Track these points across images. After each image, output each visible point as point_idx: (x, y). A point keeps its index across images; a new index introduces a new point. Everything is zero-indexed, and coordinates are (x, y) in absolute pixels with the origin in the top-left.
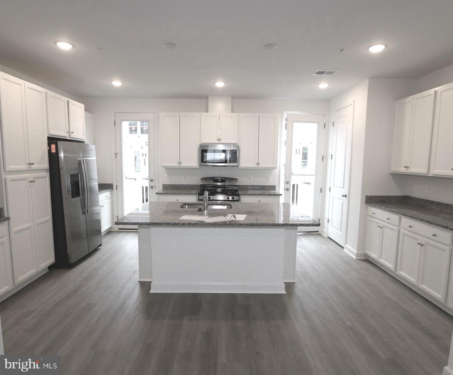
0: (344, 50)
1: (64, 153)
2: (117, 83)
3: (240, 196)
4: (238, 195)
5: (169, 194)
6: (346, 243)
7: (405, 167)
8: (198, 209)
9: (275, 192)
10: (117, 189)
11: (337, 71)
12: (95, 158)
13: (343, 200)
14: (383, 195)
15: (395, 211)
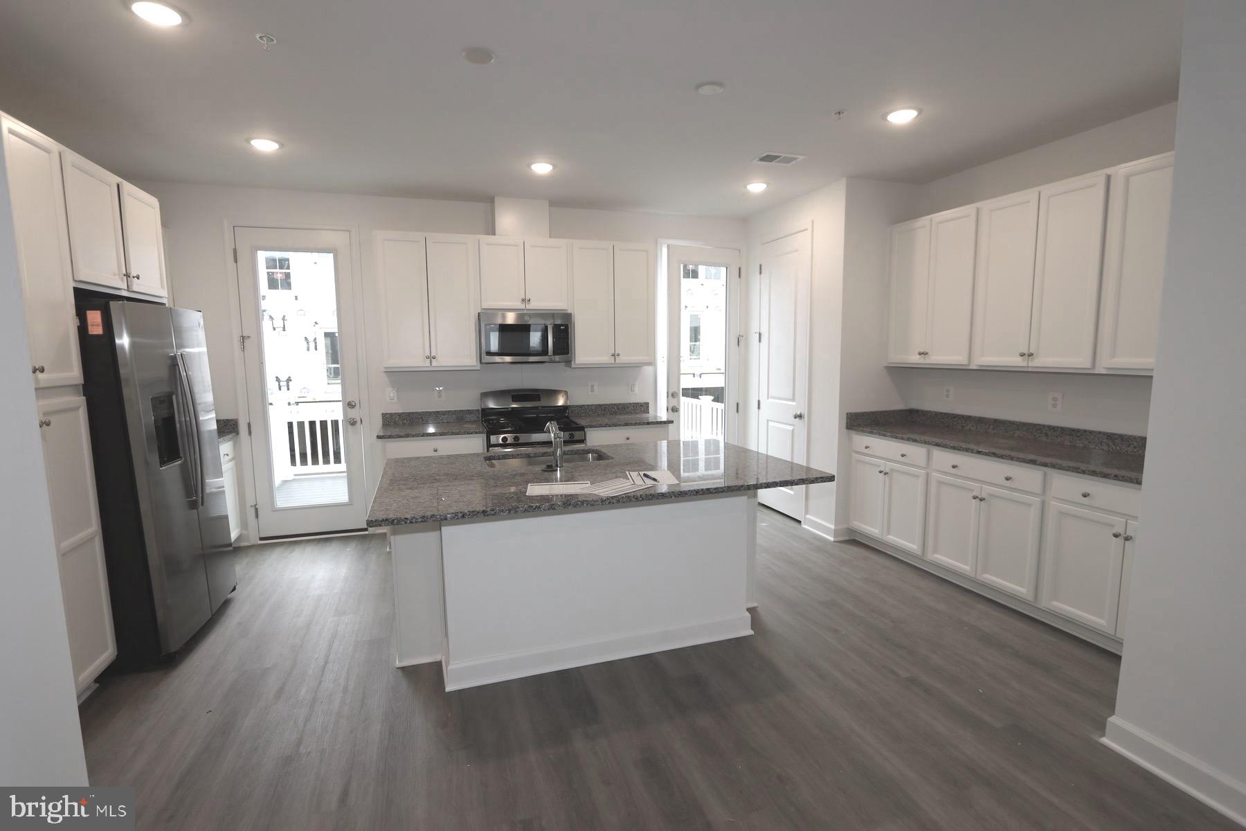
0: (843, 113)
1: (132, 334)
2: (265, 145)
3: (586, 429)
4: (582, 429)
5: (413, 436)
6: (807, 512)
7: (920, 354)
8: (544, 467)
9: (648, 418)
10: (250, 433)
11: (801, 158)
12: (204, 349)
13: (793, 425)
14: (877, 410)
15: (918, 439)
